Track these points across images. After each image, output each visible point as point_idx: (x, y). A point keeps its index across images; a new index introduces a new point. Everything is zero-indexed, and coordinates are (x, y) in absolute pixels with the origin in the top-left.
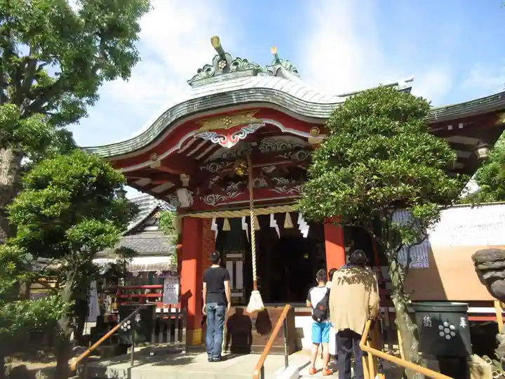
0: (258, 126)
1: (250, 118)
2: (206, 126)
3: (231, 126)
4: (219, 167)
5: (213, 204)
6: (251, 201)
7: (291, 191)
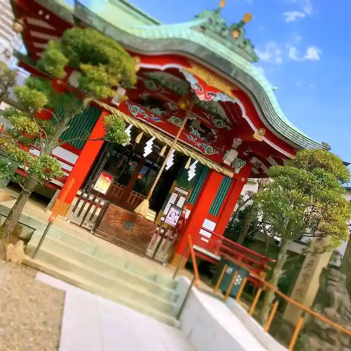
0: (229, 100)
1: (228, 90)
2: (194, 70)
3: (211, 85)
4: (154, 87)
5: (135, 114)
6: (177, 138)
7: (199, 144)
